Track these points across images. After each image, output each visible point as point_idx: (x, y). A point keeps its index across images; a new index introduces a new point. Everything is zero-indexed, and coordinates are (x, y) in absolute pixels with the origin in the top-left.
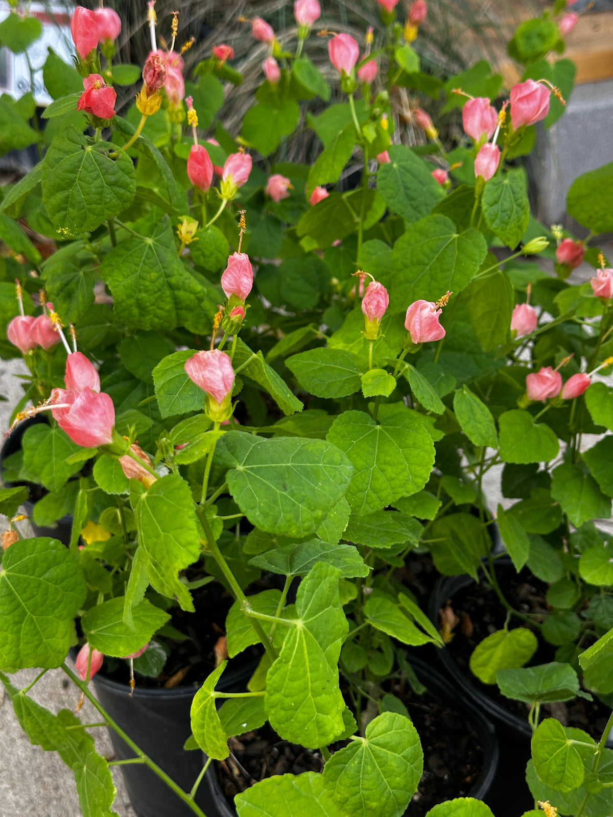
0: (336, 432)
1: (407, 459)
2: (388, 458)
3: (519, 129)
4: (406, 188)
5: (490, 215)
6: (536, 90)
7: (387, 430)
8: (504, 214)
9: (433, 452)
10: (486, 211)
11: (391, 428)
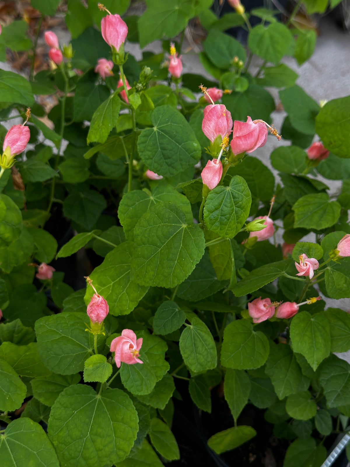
0: (60, 404)
1: (115, 432)
2: (100, 430)
3: (239, 155)
4: (163, 149)
5: (210, 220)
6: (254, 130)
7: (104, 401)
8: (223, 218)
9: (136, 429)
10: (207, 217)
11: (108, 400)
